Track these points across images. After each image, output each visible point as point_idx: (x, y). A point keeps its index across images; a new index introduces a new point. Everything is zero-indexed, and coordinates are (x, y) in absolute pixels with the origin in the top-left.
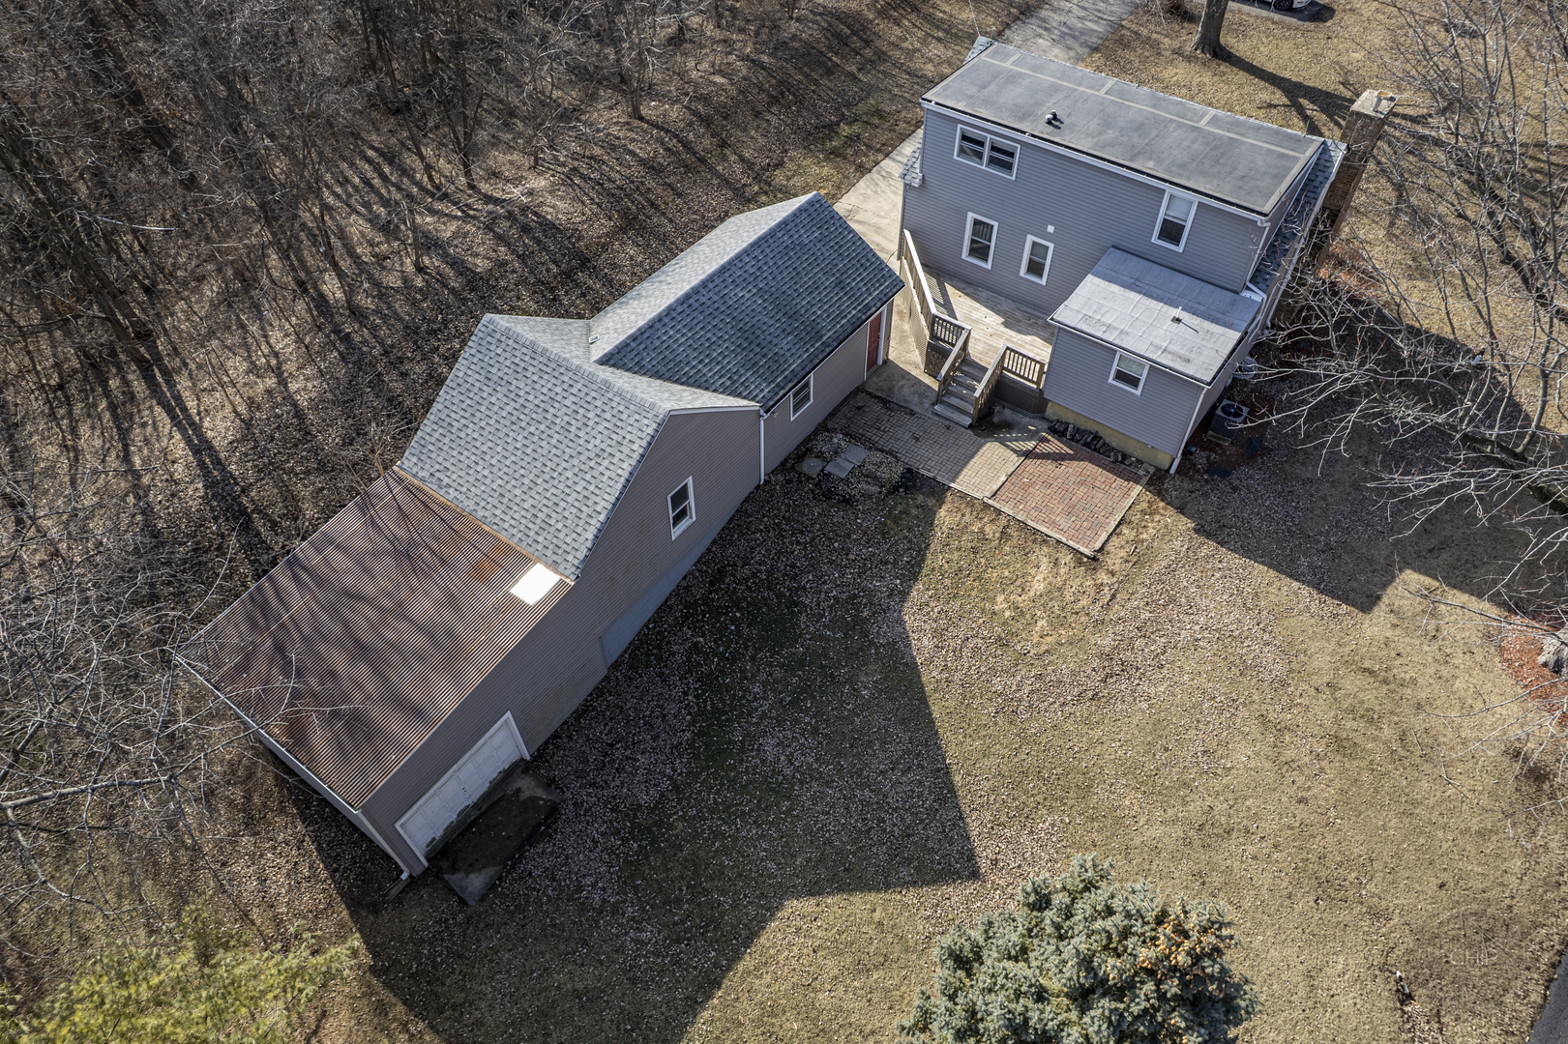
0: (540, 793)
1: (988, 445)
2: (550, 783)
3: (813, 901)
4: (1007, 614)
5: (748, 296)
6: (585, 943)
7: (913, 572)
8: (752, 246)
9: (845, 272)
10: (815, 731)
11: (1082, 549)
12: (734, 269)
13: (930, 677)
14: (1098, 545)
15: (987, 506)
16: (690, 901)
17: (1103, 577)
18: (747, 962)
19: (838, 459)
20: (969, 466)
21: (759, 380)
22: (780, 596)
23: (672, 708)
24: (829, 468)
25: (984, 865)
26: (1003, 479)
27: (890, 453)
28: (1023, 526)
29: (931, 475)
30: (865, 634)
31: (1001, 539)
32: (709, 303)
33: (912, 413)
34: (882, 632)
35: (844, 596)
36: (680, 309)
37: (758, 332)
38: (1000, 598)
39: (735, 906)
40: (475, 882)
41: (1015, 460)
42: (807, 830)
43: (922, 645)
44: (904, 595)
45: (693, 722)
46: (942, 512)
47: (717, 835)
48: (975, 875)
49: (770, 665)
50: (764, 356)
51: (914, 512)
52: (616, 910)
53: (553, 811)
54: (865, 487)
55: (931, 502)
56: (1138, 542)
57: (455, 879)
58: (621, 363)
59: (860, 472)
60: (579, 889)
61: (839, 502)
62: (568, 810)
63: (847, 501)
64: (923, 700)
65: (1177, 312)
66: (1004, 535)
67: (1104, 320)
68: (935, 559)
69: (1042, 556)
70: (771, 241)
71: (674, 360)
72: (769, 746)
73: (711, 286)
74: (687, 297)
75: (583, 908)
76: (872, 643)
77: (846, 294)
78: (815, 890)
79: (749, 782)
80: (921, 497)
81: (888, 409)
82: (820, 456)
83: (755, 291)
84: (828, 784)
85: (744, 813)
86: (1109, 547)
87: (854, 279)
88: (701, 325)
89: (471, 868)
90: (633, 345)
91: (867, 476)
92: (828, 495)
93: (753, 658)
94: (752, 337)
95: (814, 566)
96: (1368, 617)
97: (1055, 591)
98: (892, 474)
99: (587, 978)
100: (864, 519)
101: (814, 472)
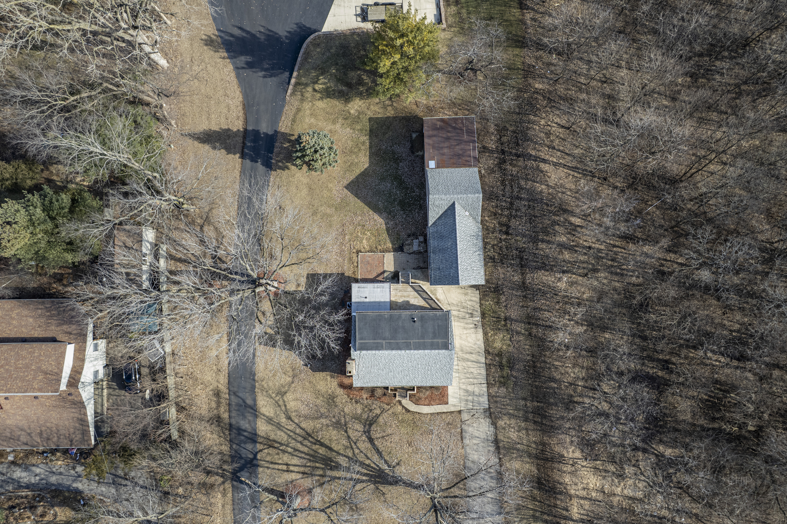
0: (418, 154)
1: (394, 270)
2: (418, 156)
4: (366, 232)
5: (448, 244)
6: (391, 139)
7: (388, 230)
10: (383, 192)
11: (361, 253)
12: (455, 247)
13: (371, 212)
14: (359, 256)
15: (384, 252)
16: (382, 155)
17: (355, 251)
18: (368, 153)
19: (418, 244)
20: (393, 260)
21: (433, 231)
22: (407, 210)
23: (409, 180)
24: (417, 241)
25: (345, 189)
26: (385, 261)
27: (410, 254)
28: (374, 252)
29: (399, 253)
30: (387, 212)
33: (414, 269)
34: (385, 215)
35: (396, 217)
37: (441, 240)
38: (369, 234)
39: (375, 159)
40: (414, 136)
41: (386, 269)
42: (373, 176)
43: (376, 217)
44: (386, 224)
45: (404, 180)
46: (391, 245)
47: (386, 166)
48: (345, 187)
49: (399, 197)
51: (396, 242)
52: (391, 147)
53: (413, 153)
54: (408, 242)
55: (394, 246)
56: (353, 263)
57: (417, 134)
58: (452, 206)
59: (411, 244)
60: (398, 146)
62: (410, 154)
63: (409, 236)
64: (370, 207)
65: (367, 300)
66: (376, 248)
67: (380, 289)
68: (385, 235)
69: (367, 248)
71: (446, 217)
72: (389, 185)
73: (455, 238)
74: (456, 231)
75: (396, 143)
78: (366, 169)
79: (387, 177)
80: (397, 246)
81: (419, 266)
82: (422, 242)
83: (449, 247)
84: (375, 185)
85: (384, 172)
86: (357, 258)
88: (449, 229)
89: (417, 136)
90: (454, 211)
92: (413, 235)
93: (403, 196)
94: (441, 237)
95: (405, 219)
96: (307, 273)
97: (361, 242)
98: (406, 248)
99: (387, 136)
100: (403, 235)
101: (420, 237)
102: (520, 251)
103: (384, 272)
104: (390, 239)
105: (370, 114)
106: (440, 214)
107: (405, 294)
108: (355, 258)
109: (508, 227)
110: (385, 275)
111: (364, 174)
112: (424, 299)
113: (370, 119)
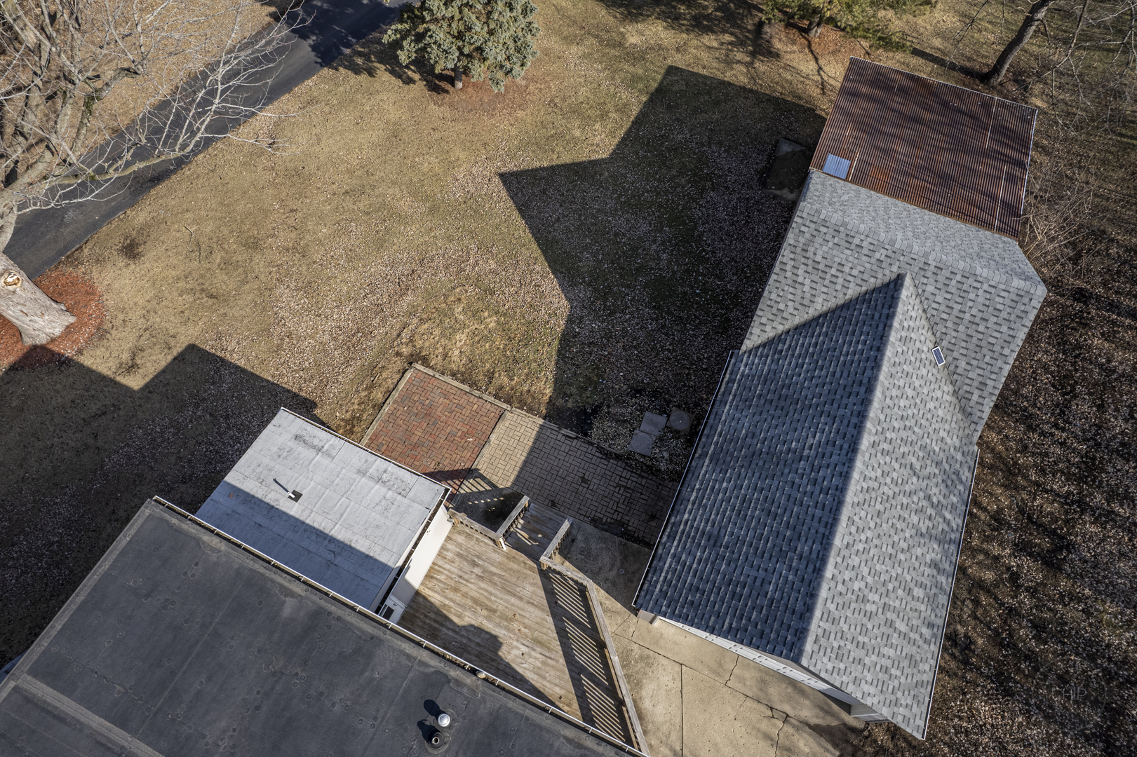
0: (778, 192)
1: (509, 484)
2: (775, 197)
3: (593, 158)
4: (486, 314)
5: (810, 440)
6: (711, 130)
7: (567, 340)
8: (840, 503)
9: (713, 563)
10: (616, 235)
11: (422, 368)
12: (843, 458)
13: (541, 266)
14: (408, 375)
15: (508, 402)
16: (662, 151)
17: (405, 350)
18: (622, 132)
19: (657, 434)
20: (527, 449)
21: (753, 372)
22: (670, 313)
23: (718, 244)
24: (662, 420)
25: (497, 179)
26: (493, 437)
27: (607, 455)
28: (473, 384)
29: (564, 431)
30: (596, 290)
31: (493, 373)
32: (845, 401)
33: (595, 522)
34: (583, 293)
35: (618, 315)
36: (868, 373)
37: (779, 412)
38: (492, 325)
39: (636, 153)
40: (786, 148)
41: (482, 465)
42: (607, 189)
43: (551, 286)
44: (570, 320)
45: (700, 236)
46: (548, 392)
47: (659, 180)
48: (502, 176)
49: (660, 269)
50: (760, 396)
51: (573, 390)
52: (702, 145)
54: (624, 410)
55: (560, 402)
56: (370, 388)
57: (796, 146)
58: (884, 290)
59: (632, 424)
60: (726, 151)
61: (644, 389)
62: (755, 184)
63: (637, 391)
64: (544, 253)
65: (294, 509)
66: (490, 376)
67: (384, 490)
69: (457, 360)
70: (822, 530)
71: (841, 328)
72: (645, 228)
73: (854, 420)
74: (870, 390)
75: (720, 143)
76: (589, 284)
77: (703, 533)
78: (593, 162)
79: (650, 207)
80: (570, 405)
81: (621, 523)
82: (676, 434)
83: (806, 452)
84: (598, 211)
85: (648, 192)
86: (397, 377)
87: (700, 561)
88: (838, 375)
89: (792, 153)
90: (885, 311)
91: (625, 421)
92: (655, 394)
93: (674, 273)
94: (782, 403)
95: (649, 334)
96: (191, 342)
97: (449, 333)
98: (599, 429)
99: (701, 118)
100: (617, 379)
101: (676, 413)
102: (1109, 676)
103: (470, 473)
104: (560, 370)
105: (678, 60)
106: (812, 312)
107: (501, 601)
108: (389, 376)
109: (1062, 544)
110: (468, 487)
111: (581, 171)
112: (576, 670)
113: (672, 70)
